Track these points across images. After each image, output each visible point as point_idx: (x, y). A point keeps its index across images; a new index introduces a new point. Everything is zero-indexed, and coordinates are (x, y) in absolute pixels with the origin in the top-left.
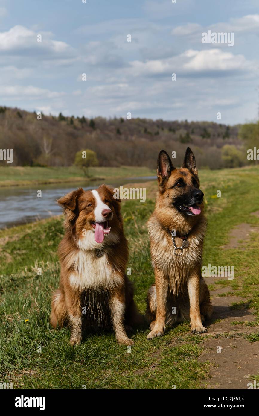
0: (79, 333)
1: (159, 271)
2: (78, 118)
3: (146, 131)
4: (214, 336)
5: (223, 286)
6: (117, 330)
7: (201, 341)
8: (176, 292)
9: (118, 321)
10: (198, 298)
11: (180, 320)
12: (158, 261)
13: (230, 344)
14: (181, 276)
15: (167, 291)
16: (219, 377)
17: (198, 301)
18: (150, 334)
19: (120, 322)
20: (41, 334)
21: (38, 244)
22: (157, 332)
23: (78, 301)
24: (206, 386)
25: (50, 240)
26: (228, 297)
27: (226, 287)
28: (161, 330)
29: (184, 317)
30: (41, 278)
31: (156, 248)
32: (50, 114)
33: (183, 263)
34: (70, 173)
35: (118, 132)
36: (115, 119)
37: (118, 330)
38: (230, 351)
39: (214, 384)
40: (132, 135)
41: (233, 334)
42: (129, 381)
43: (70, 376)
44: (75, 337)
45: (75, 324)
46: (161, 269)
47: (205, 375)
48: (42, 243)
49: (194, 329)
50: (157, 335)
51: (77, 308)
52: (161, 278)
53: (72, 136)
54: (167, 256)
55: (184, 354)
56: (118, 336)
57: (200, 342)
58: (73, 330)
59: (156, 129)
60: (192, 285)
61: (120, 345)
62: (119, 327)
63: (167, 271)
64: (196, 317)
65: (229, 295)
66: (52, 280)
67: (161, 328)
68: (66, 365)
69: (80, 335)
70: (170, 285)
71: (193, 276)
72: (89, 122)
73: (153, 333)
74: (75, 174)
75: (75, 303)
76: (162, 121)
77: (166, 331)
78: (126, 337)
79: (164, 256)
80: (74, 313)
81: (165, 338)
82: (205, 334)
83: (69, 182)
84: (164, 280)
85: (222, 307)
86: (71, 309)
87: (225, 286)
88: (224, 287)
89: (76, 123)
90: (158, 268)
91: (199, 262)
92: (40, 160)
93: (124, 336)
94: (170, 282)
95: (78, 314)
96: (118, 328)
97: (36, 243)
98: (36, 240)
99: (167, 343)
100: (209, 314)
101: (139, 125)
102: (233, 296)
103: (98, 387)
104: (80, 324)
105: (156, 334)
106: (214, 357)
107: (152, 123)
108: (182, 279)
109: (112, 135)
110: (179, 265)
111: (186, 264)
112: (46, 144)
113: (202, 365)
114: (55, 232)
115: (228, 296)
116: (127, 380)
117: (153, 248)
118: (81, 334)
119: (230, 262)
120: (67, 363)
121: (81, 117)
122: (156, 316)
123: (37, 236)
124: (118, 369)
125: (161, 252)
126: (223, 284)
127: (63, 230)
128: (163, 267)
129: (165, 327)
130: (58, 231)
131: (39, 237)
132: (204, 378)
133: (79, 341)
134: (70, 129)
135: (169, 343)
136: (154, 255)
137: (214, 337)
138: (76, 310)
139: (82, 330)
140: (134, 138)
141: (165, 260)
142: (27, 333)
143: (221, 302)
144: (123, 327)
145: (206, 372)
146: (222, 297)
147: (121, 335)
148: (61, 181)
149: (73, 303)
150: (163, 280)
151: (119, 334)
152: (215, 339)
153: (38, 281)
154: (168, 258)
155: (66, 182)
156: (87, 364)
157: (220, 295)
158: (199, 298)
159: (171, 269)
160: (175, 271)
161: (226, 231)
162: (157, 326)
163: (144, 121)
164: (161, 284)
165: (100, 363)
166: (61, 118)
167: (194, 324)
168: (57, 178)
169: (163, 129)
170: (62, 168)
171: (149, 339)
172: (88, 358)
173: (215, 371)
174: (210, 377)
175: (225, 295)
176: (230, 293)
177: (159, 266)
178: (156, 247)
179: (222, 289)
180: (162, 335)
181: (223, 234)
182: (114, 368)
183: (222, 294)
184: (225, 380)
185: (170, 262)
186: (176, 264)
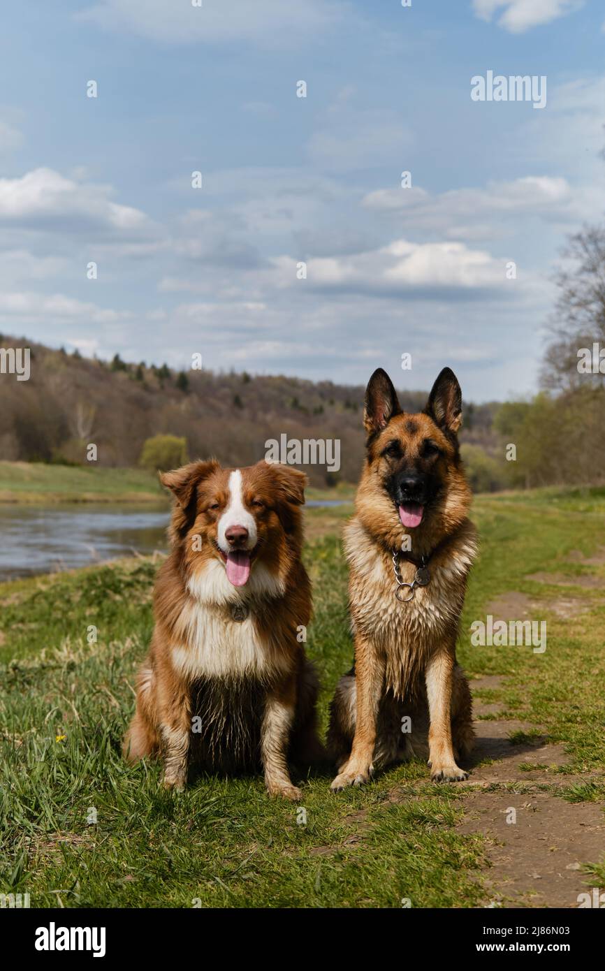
0: (181, 766)
1: (366, 639)
2: (153, 367)
3: (295, 403)
4: (485, 787)
5: (486, 700)
6: (268, 766)
7: (457, 795)
8: (400, 690)
9: (272, 746)
10: (449, 706)
11: (402, 757)
12: (363, 617)
13: (525, 805)
14: (414, 654)
15: (380, 687)
16: (509, 867)
17: (449, 711)
18: (338, 779)
19: (277, 750)
20: (95, 768)
21: (65, 613)
22: (353, 774)
23: (186, 697)
24: (482, 881)
25: (90, 605)
26: (501, 722)
27: (493, 703)
28: (363, 772)
29: (414, 749)
30: (81, 669)
31: (360, 588)
32: (95, 356)
33: (419, 623)
34: (130, 483)
35: (237, 402)
36: (233, 375)
37: (271, 766)
38: (526, 817)
39: (501, 879)
40: (266, 410)
41: (527, 786)
42: (301, 866)
43: (166, 850)
44: (173, 775)
45: (175, 747)
46: (369, 636)
47: (477, 860)
48: (73, 610)
49: (438, 772)
50: (353, 781)
51: (181, 713)
52: (368, 656)
53: (140, 405)
54: (384, 606)
55: (423, 819)
56: (269, 778)
57: (454, 798)
58: (169, 759)
59: (317, 402)
60: (437, 676)
61: (272, 797)
62: (274, 760)
63: (384, 640)
64: (442, 746)
65: (504, 717)
66: (103, 673)
67: (364, 767)
68: (155, 826)
69: (182, 773)
70: (387, 672)
71: (439, 654)
72: (176, 378)
73: (346, 776)
74: (139, 486)
75: (178, 702)
76: (331, 384)
77: (376, 774)
78: (287, 783)
79: (377, 606)
80: (175, 723)
81: (372, 789)
82: (464, 783)
83: (125, 501)
84: (374, 661)
85: (491, 739)
86: (167, 712)
87: (491, 701)
88: (488, 703)
89: (149, 377)
90: (362, 633)
91: (453, 625)
92: (67, 452)
93: (282, 778)
94: (388, 667)
95: (182, 724)
96: (271, 761)
97: (60, 609)
98: (58, 603)
99: (378, 797)
100: (468, 746)
101: (281, 390)
102: (512, 719)
103: (233, 874)
104: (185, 747)
105: (353, 779)
106: (491, 828)
107: (309, 388)
108: (416, 660)
109: (224, 407)
110: (411, 628)
111: (427, 625)
112: (81, 417)
113: (466, 841)
114: (103, 589)
115: (500, 720)
116: (297, 864)
117: (354, 588)
118: (185, 769)
119: (496, 658)
120: (158, 824)
121: (159, 365)
122: (354, 742)
123: (62, 596)
124: (273, 842)
125: (372, 597)
126: (486, 697)
127: (119, 586)
128: (373, 632)
129: (372, 767)
130: (108, 587)
131: (66, 597)
132: (476, 867)
133: (181, 784)
134: (135, 390)
135: (384, 799)
136: (355, 602)
137: (484, 791)
138: (178, 717)
139: (188, 762)
140: (269, 417)
141: (378, 614)
142: (63, 760)
143: (486, 731)
144: (283, 760)
145: (479, 855)
146: (486, 721)
147: (276, 775)
148: (110, 498)
149: (174, 701)
150: (372, 661)
151: (272, 775)
152: (489, 795)
153: (73, 674)
154: (385, 611)
155: (119, 502)
156: (201, 829)
157: (483, 716)
158: (451, 705)
159: (391, 636)
160: (401, 642)
161: (478, 604)
162: (356, 764)
163: (293, 383)
164: (368, 671)
165: (230, 828)
166: (118, 364)
167: (437, 761)
168: (100, 492)
169: (332, 403)
170: (112, 471)
171: (336, 789)
172: (203, 818)
173: (499, 854)
174: (489, 865)
175: (493, 718)
176: (505, 714)
177: (366, 628)
178: (360, 585)
179: (485, 707)
180: (365, 781)
181: (472, 608)
182: (264, 842)
183: (487, 715)
184: (523, 871)
185: (391, 620)
186: (403, 627)
